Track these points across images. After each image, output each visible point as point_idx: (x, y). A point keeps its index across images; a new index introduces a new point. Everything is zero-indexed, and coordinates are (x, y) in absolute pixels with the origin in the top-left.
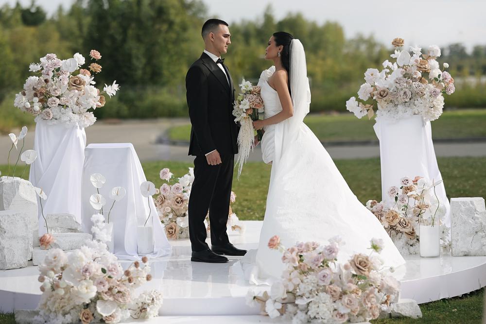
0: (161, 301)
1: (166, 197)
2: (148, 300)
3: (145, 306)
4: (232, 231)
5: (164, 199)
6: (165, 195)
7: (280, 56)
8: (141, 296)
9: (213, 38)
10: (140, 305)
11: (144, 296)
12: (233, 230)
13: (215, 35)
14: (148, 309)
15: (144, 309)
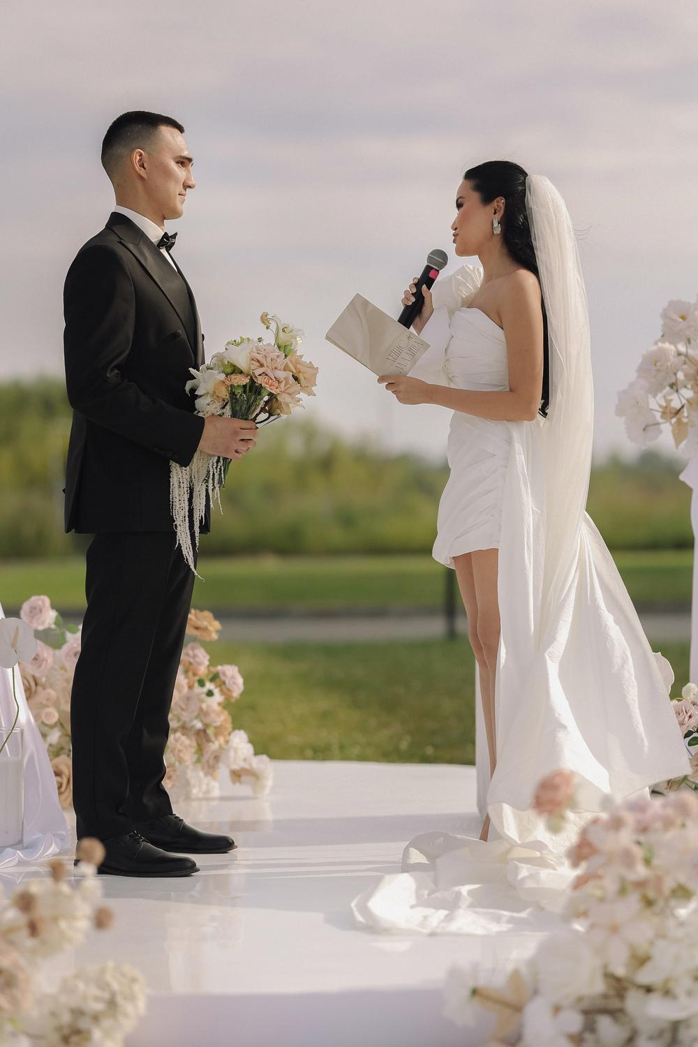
0: (141, 1004)
1: (39, 682)
2: (97, 999)
3: (84, 1024)
4: (230, 783)
5: (33, 684)
6: (37, 675)
7: (498, 230)
8: (67, 988)
9: (143, 166)
10: (66, 1018)
11: (81, 986)
12: (234, 782)
13: (149, 154)
14: (97, 1034)
15: (78, 1032)
